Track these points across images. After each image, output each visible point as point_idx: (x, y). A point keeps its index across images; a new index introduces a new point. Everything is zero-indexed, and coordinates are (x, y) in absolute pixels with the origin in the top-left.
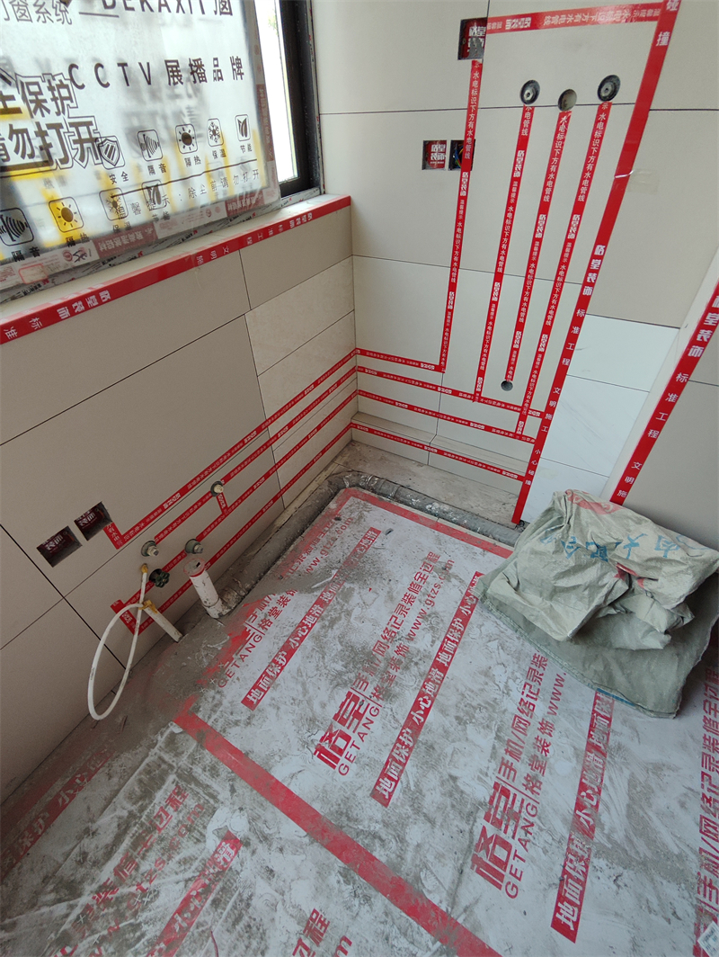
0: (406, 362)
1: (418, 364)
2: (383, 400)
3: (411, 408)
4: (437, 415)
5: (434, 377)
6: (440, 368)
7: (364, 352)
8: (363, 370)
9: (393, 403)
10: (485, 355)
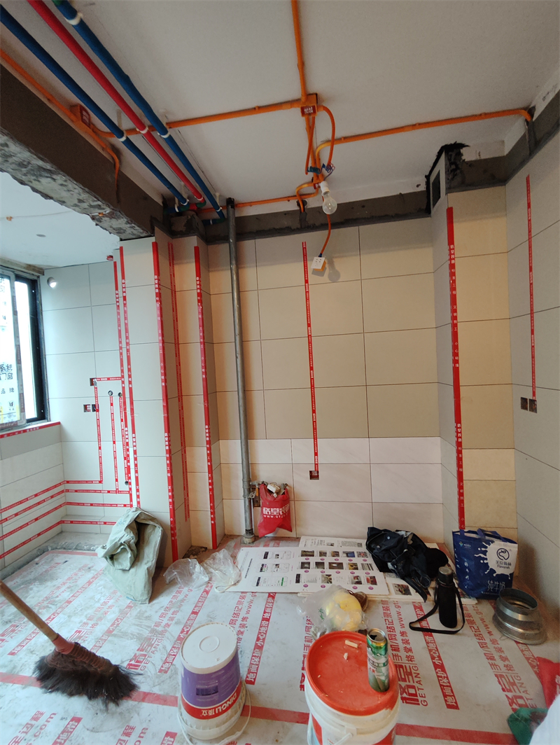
0: (87, 482)
1: (91, 482)
2: (78, 504)
3: (92, 505)
4: (103, 505)
5: (98, 487)
6: (100, 482)
7: (68, 482)
8: (68, 491)
9: (83, 504)
10: (116, 472)
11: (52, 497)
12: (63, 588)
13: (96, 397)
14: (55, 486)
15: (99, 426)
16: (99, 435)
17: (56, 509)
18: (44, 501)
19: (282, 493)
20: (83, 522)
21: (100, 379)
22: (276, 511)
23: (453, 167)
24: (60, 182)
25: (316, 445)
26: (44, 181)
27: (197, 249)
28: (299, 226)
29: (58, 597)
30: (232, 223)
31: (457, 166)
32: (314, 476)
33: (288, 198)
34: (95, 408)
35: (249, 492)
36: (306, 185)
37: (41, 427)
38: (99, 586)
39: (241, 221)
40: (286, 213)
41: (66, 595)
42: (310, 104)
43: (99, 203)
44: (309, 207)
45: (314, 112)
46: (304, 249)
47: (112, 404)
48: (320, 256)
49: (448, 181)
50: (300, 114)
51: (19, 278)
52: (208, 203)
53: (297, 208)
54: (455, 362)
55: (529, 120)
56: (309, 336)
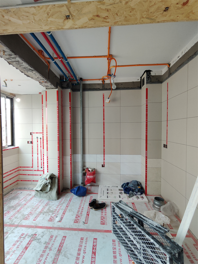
0: (27, 167)
1: (29, 167)
2: (24, 175)
3: (29, 175)
4: (33, 175)
5: (31, 169)
6: (32, 167)
7: (20, 167)
8: (20, 170)
10: (38, 164)
11: (15, 172)
12: (22, 201)
13: (32, 139)
14: (16, 168)
15: (32, 148)
16: (32, 151)
17: (16, 176)
18: (13, 173)
19: (93, 171)
20: (26, 181)
21: (34, 133)
22: (91, 177)
23: (148, 77)
24: (34, 73)
25: (104, 156)
26: (29, 72)
27: (70, 93)
28: (102, 89)
29: (21, 203)
30: (81, 86)
31: (149, 76)
32: (103, 166)
33: (99, 79)
34: (32, 142)
35: (83, 171)
36: (105, 77)
37: (13, 148)
38: (35, 200)
39: (84, 85)
40: (98, 84)
41: (24, 203)
42: (110, 57)
44: (105, 83)
45: (111, 59)
46: (103, 96)
47: (38, 141)
48: (108, 98)
49: (147, 80)
50: (107, 59)
51: (7, 97)
52: (75, 79)
53: (102, 83)
54: (146, 133)
55: (169, 67)
56: (104, 123)
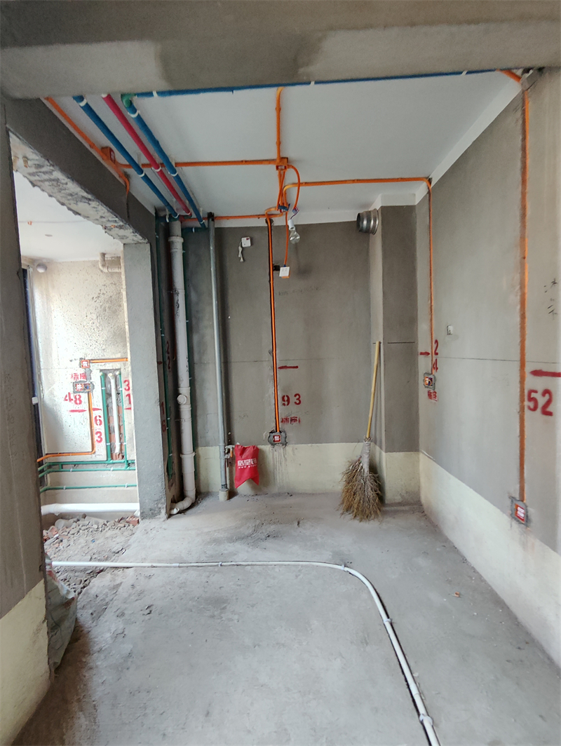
24: (93, 206)
26: (81, 204)
30: (212, 233)
32: (276, 440)
33: (259, 216)
35: (225, 455)
36: (273, 209)
39: (220, 231)
40: (256, 228)
42: (283, 164)
43: (117, 219)
44: (275, 225)
45: (285, 169)
48: (285, 266)
50: (275, 169)
52: (194, 216)
53: (266, 225)
55: (429, 186)
